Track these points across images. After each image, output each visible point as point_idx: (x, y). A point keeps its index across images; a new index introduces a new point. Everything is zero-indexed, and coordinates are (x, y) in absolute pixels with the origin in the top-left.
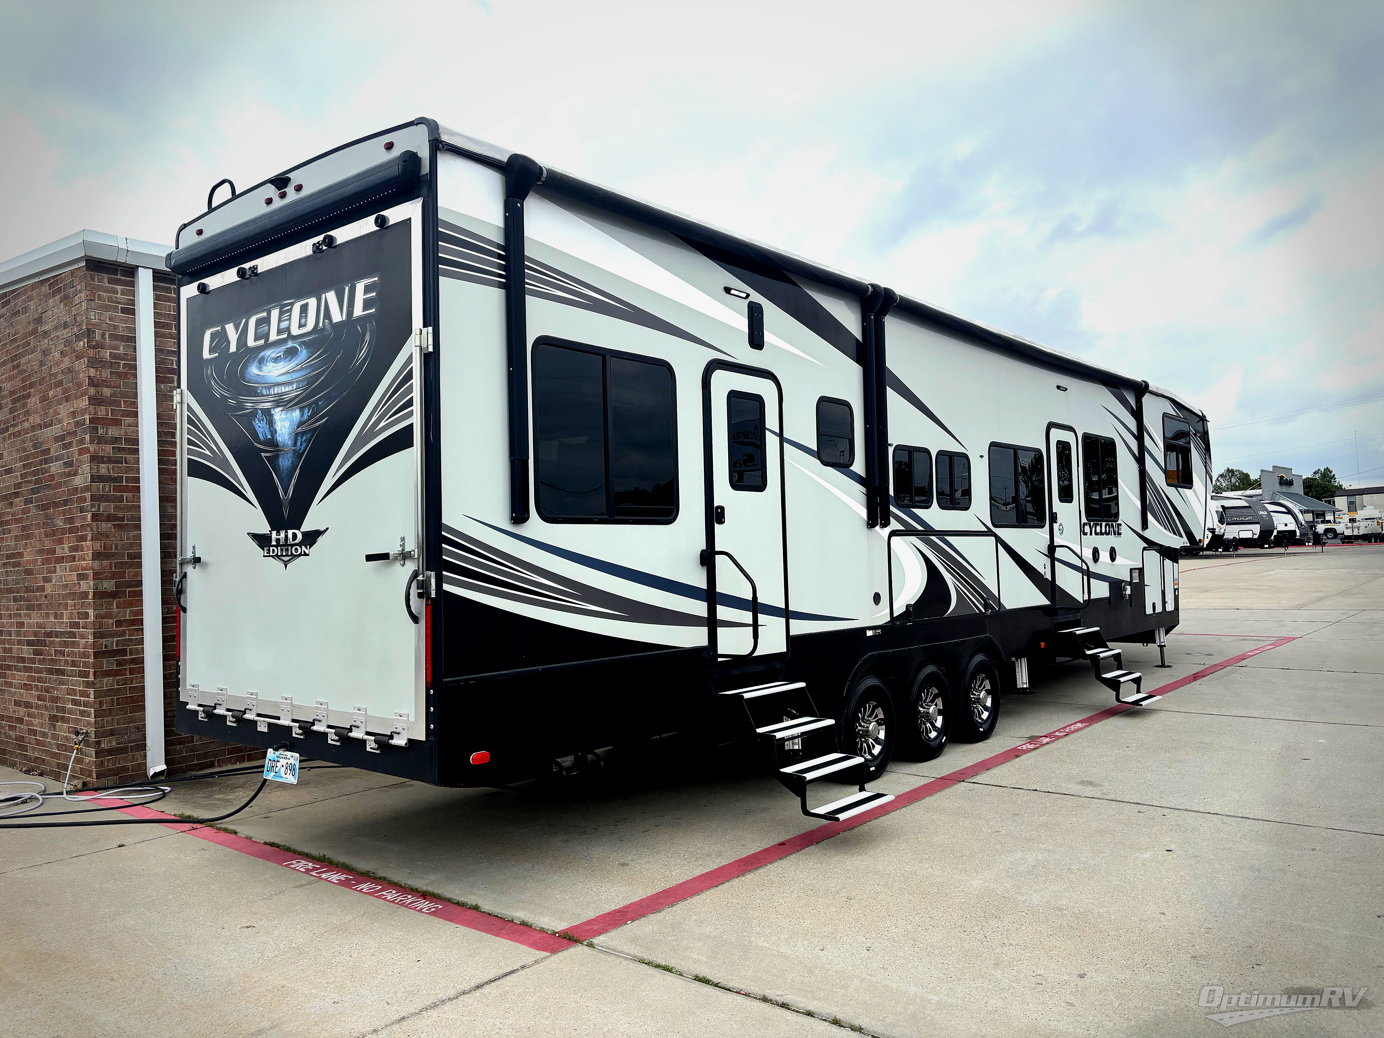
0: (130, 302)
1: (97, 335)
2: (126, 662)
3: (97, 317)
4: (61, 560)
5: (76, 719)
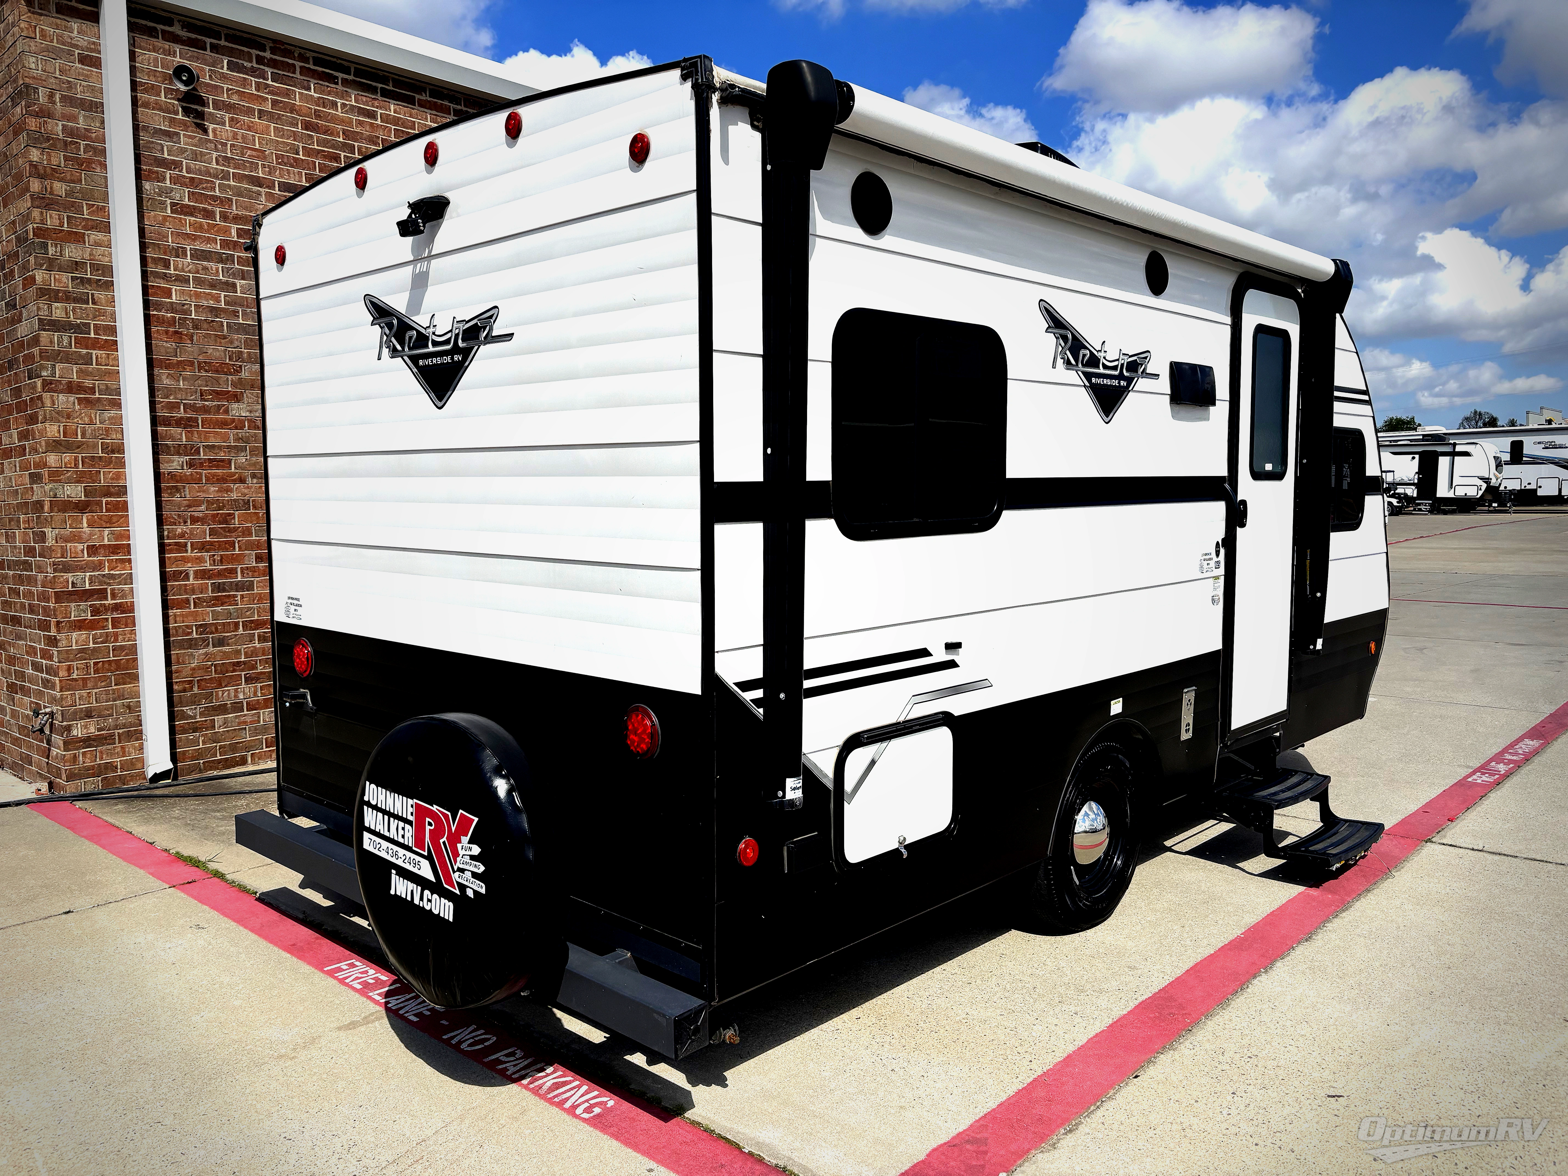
0: (92, 47)
1: (40, 95)
2: (106, 609)
3: (40, 66)
4: (9, 453)
5: (38, 691)
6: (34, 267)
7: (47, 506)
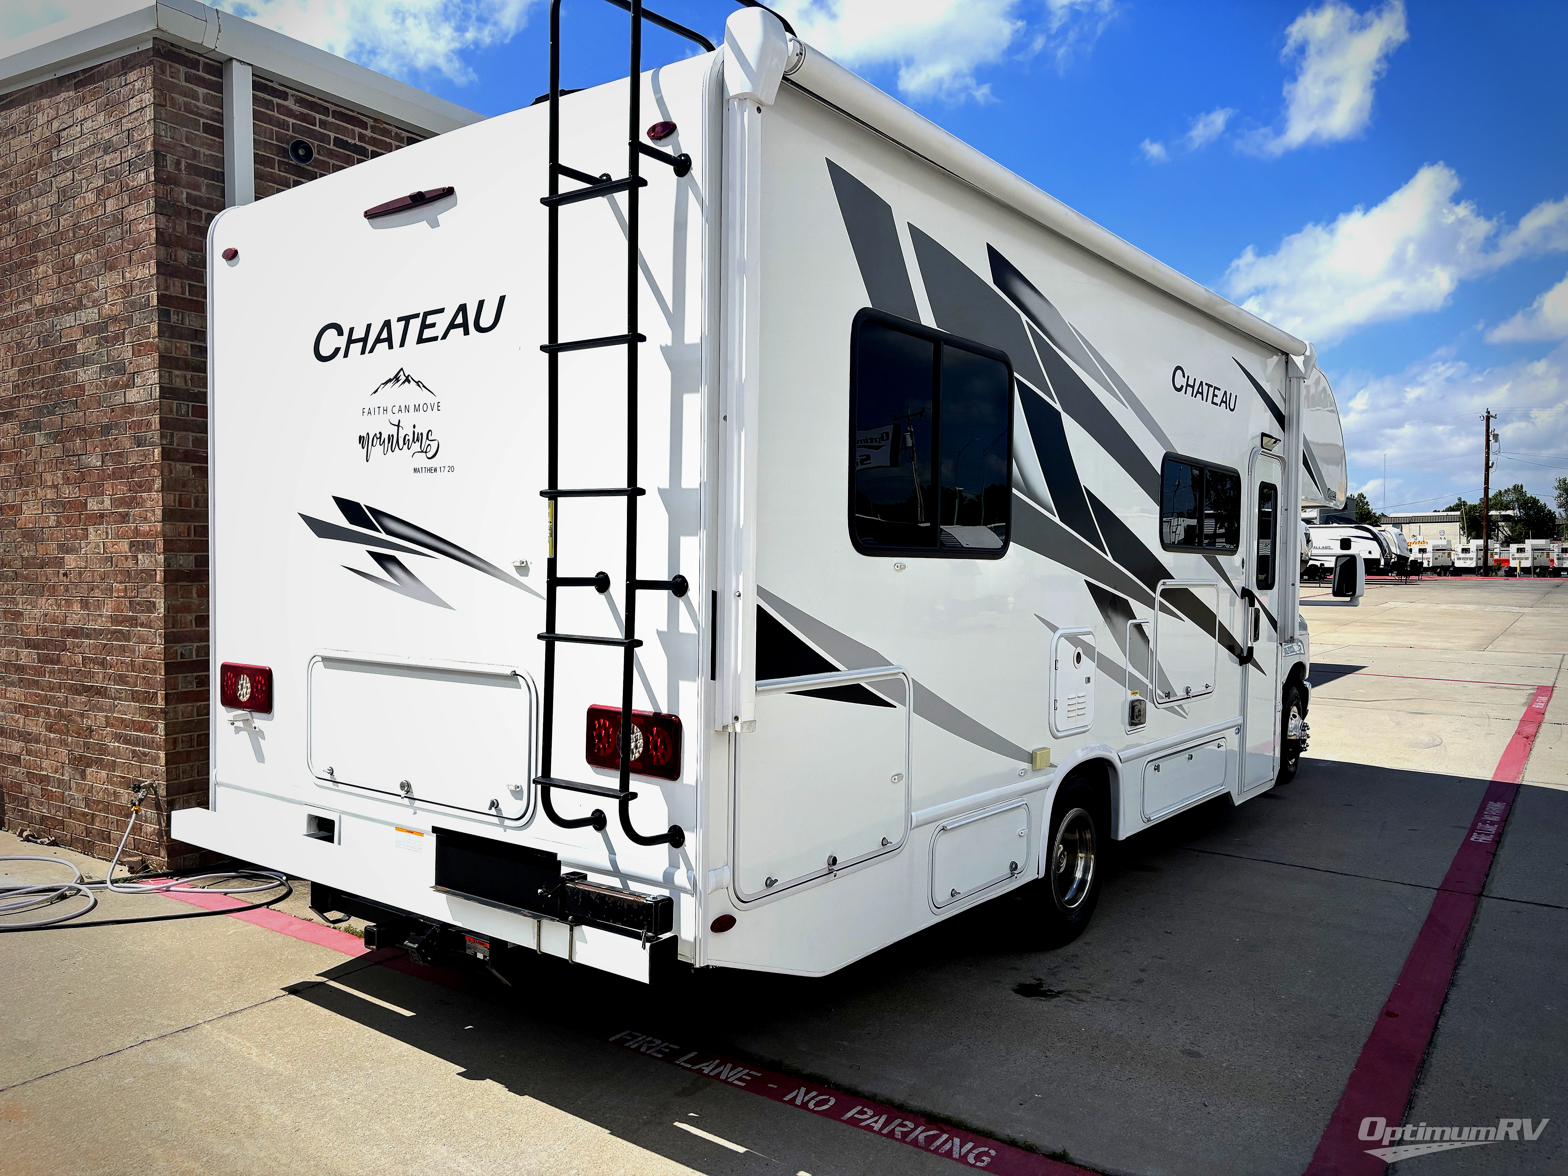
0: (216, 117)
1: (168, 162)
3: (169, 134)
4: (99, 518)
5: (126, 764)
6: (156, 334)
7: (159, 576)
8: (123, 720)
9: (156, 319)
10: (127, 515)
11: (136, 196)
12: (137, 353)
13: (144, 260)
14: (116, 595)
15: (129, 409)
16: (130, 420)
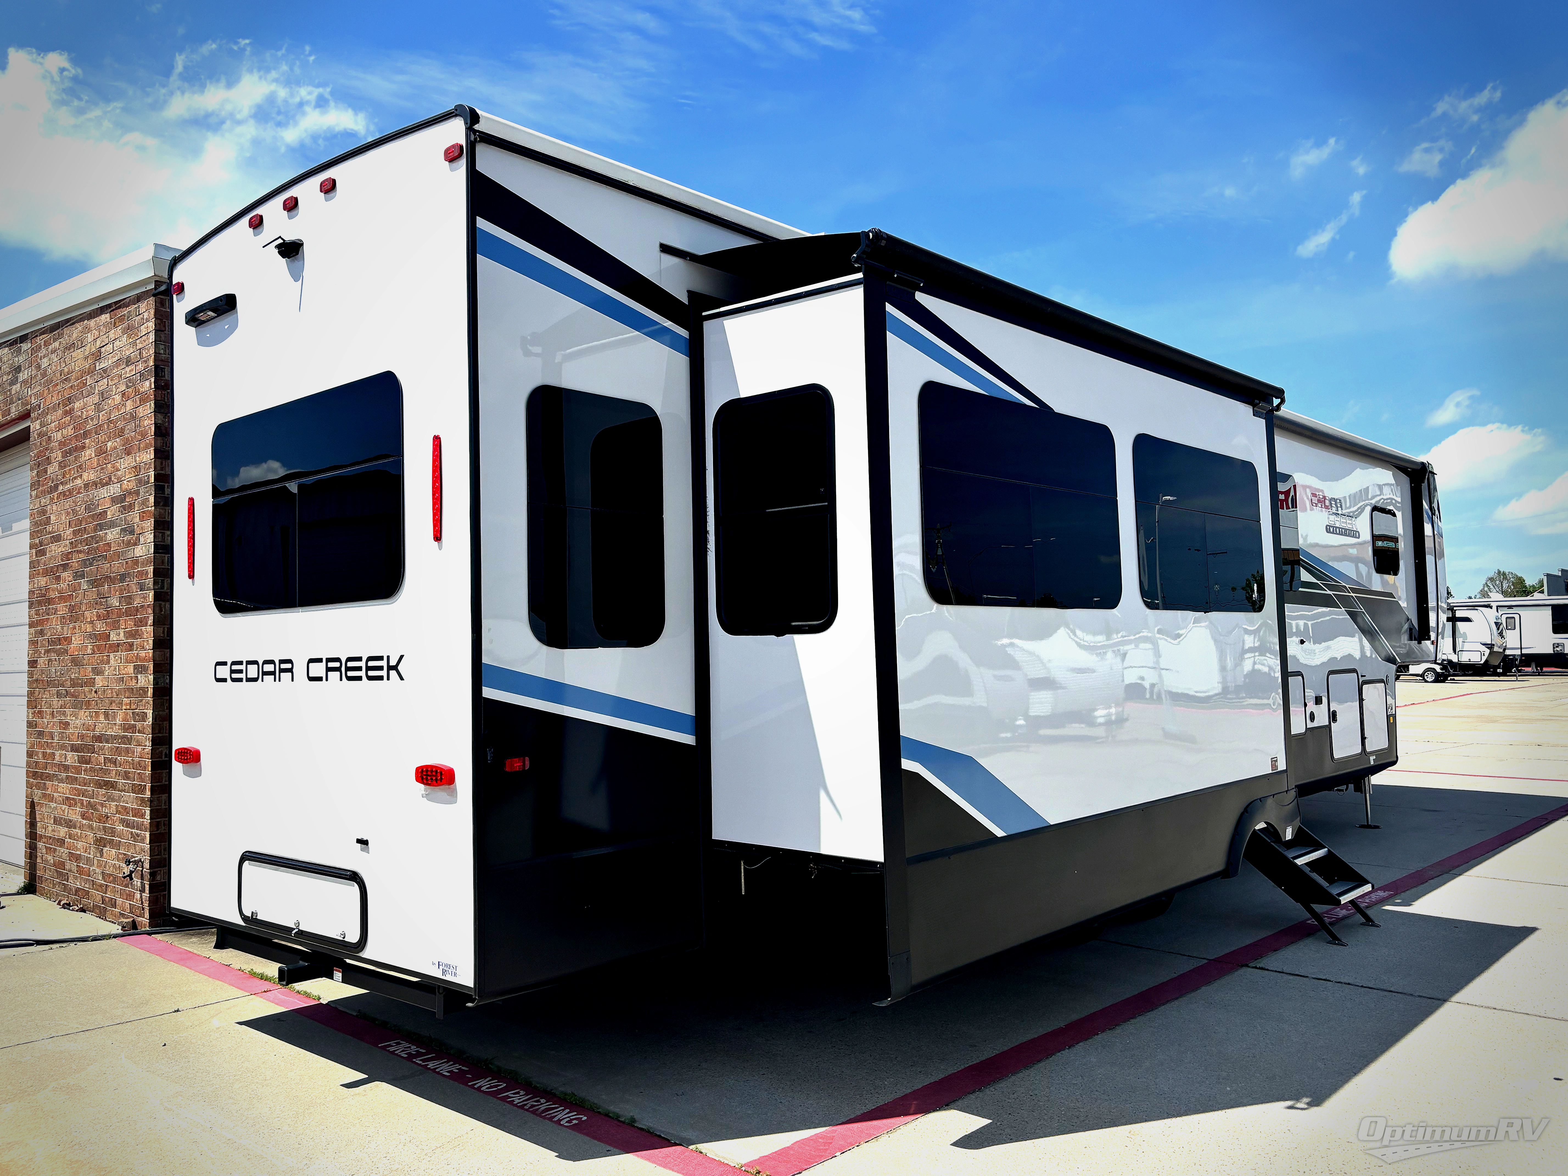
1: (166, 373)
3: (167, 351)
4: (116, 647)
5: (127, 844)
6: (153, 504)
7: (150, 692)
8: (126, 808)
9: (153, 493)
10: (133, 644)
11: (143, 401)
12: (142, 519)
13: (147, 447)
14: (125, 708)
15: (136, 562)
16: (136, 570)
